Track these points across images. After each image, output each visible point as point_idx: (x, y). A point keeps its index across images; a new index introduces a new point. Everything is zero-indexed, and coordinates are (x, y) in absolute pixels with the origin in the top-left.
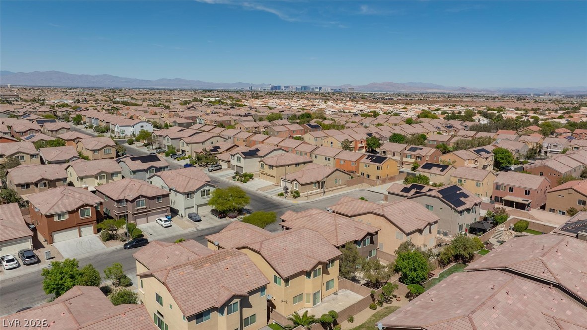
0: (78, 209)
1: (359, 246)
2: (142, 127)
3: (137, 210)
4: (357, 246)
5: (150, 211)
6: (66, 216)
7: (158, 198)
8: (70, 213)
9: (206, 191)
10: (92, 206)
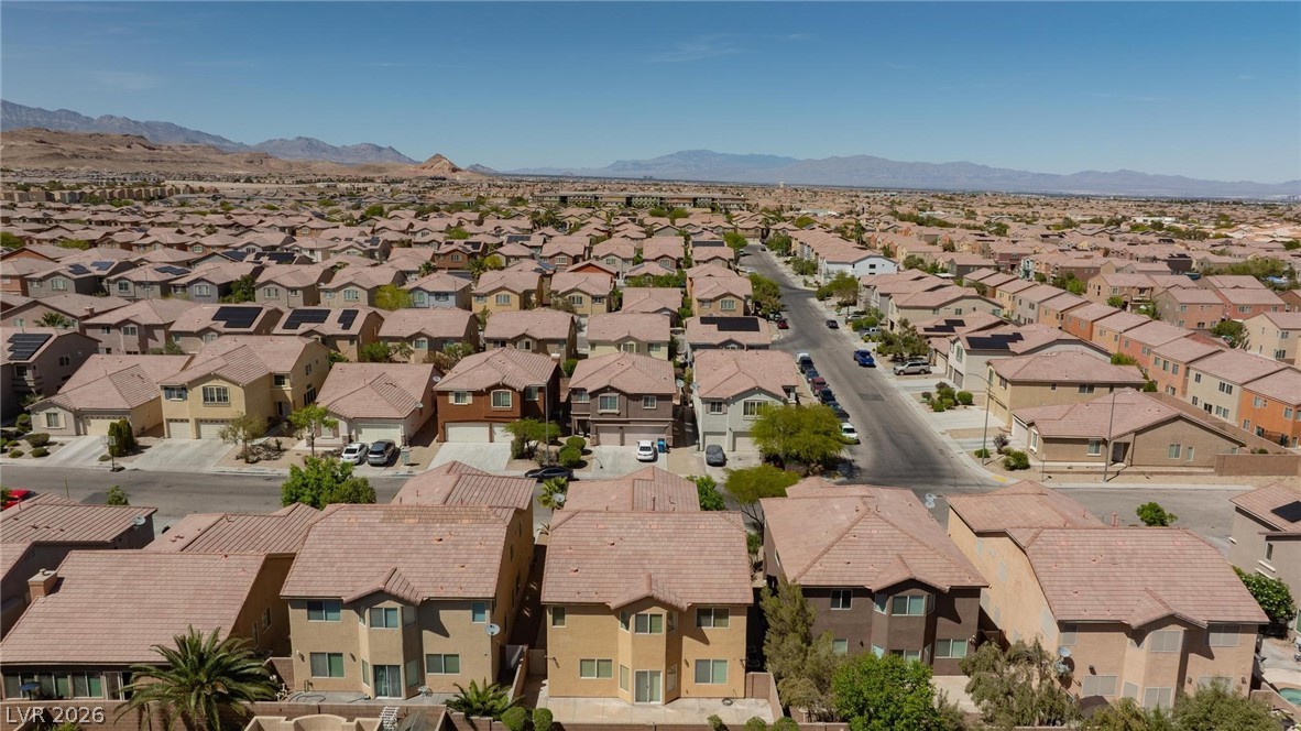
0: (489, 389)
1: (883, 610)
2: (872, 266)
3: (602, 414)
4: (878, 609)
5: (628, 422)
6: (469, 400)
7: (646, 400)
8: (476, 394)
9: (759, 404)
10: (514, 390)
